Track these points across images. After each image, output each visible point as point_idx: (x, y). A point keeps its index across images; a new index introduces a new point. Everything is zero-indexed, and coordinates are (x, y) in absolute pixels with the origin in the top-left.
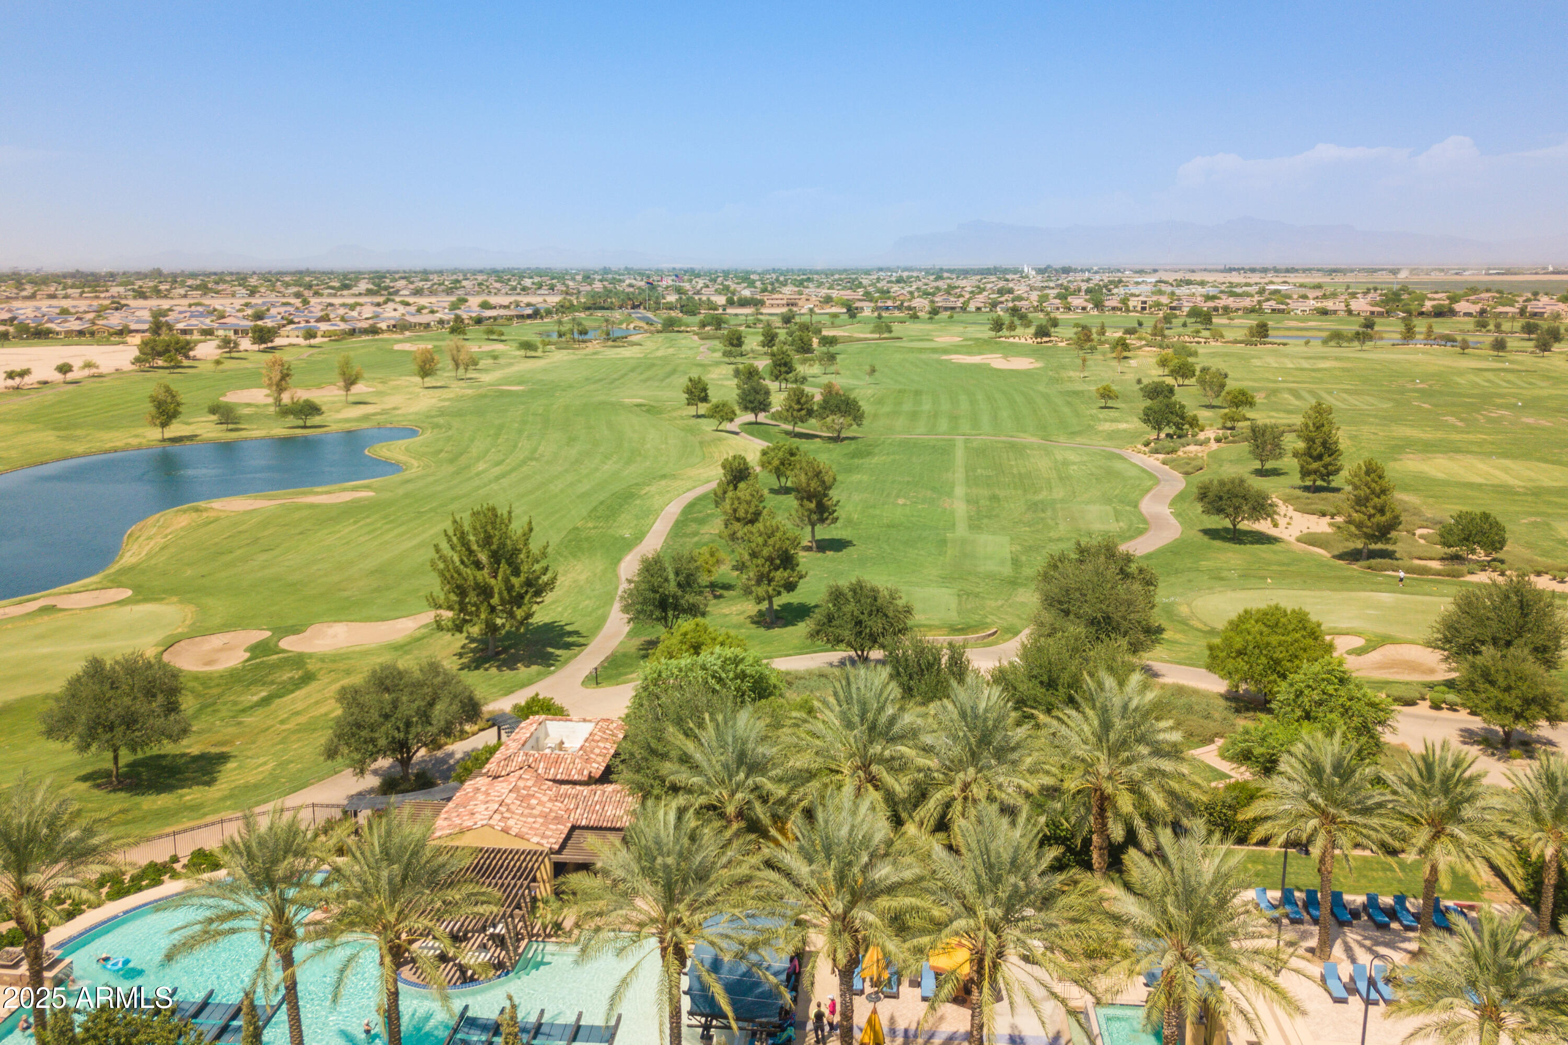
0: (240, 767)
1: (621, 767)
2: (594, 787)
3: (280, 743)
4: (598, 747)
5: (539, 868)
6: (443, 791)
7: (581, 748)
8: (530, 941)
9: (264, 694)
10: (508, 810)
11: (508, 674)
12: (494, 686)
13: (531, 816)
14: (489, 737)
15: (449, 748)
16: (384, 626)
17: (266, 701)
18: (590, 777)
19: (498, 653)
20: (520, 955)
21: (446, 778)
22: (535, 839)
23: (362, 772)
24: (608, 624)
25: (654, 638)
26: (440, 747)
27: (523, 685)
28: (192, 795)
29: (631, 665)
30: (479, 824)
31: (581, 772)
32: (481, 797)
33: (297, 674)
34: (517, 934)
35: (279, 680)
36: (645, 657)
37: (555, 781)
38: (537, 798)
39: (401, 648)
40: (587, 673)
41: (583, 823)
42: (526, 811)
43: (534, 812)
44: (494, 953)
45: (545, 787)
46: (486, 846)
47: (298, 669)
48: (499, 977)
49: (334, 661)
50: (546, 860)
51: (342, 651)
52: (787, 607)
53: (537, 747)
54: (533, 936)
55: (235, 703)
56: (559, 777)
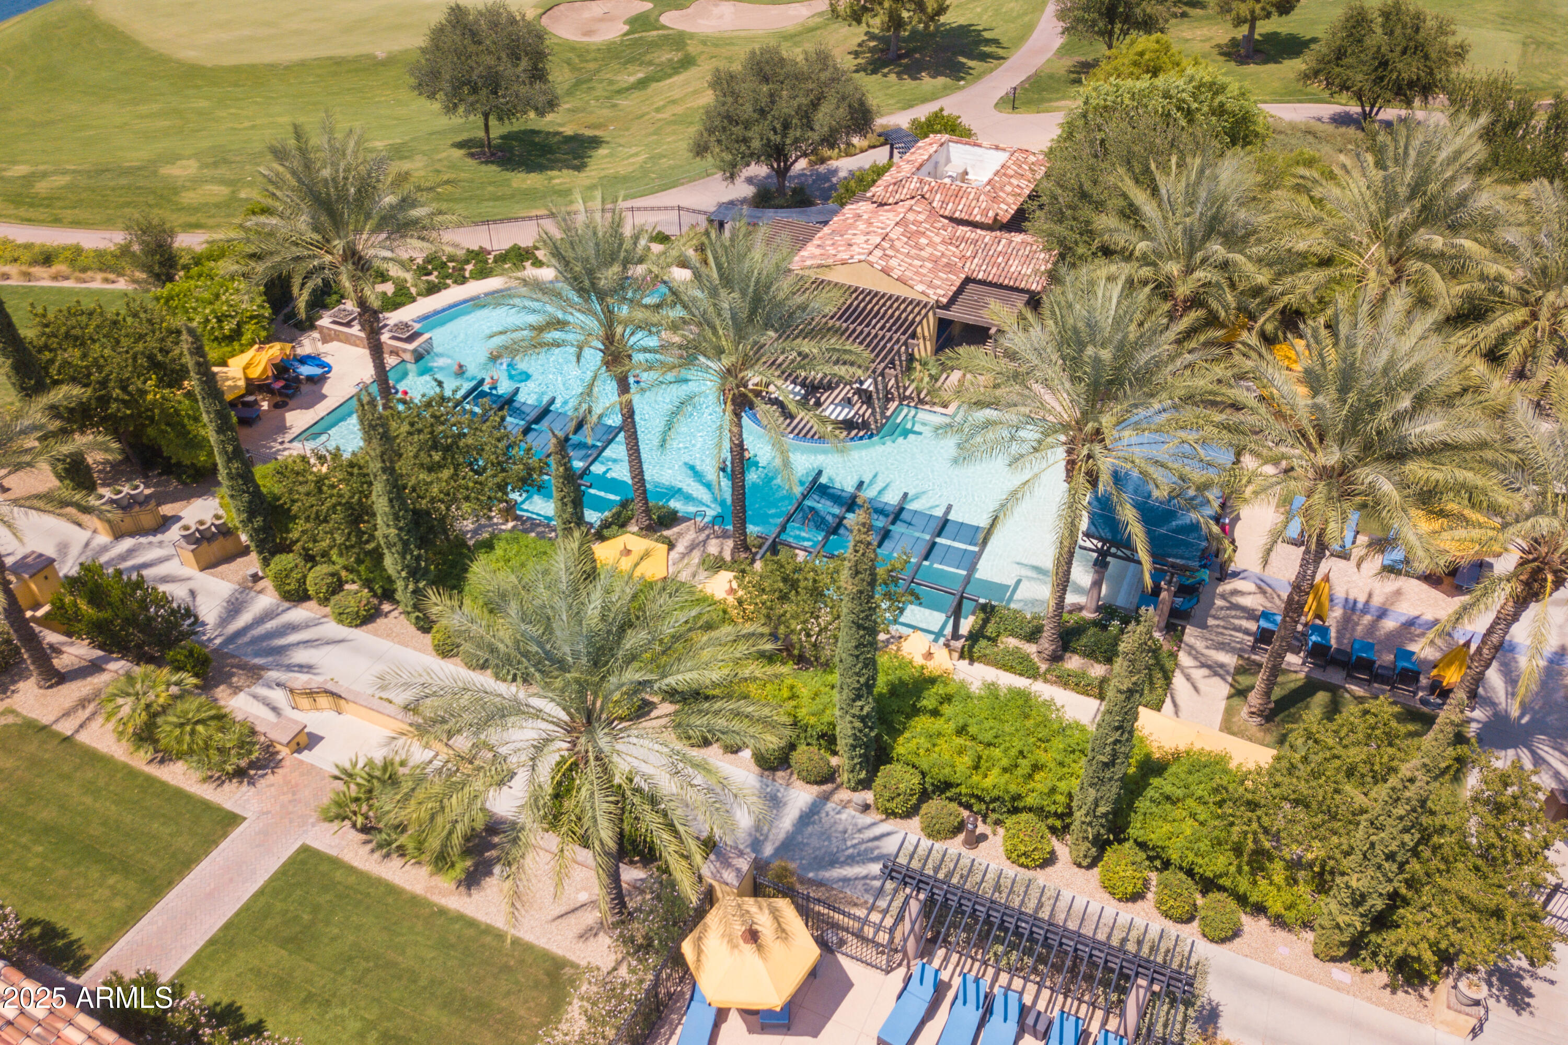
0: (611, 155)
1: (1038, 213)
2: (998, 233)
3: (654, 134)
4: (1010, 184)
5: (921, 322)
6: (820, 212)
7: (989, 182)
8: (901, 404)
9: (641, 75)
10: (892, 247)
11: (908, 83)
12: (892, 96)
13: (918, 258)
14: (880, 155)
15: (834, 164)
16: (775, 11)
17: (642, 84)
18: (995, 219)
19: (900, 57)
20: (888, 418)
21: (826, 198)
22: (920, 288)
23: (732, 177)
24: (1035, 35)
25: (1090, 59)
26: (823, 161)
27: (925, 100)
28: (561, 178)
29: (1057, 91)
30: (857, 258)
31: (985, 212)
32: (862, 226)
33: (677, 56)
34: (888, 392)
35: (657, 61)
36: (1078, 82)
37: (951, 219)
38: (928, 237)
39: (791, 37)
40: (1003, 93)
41: (980, 277)
42: (913, 252)
43: (923, 253)
44: (858, 410)
45: (939, 225)
46: (862, 286)
47: (677, 50)
48: (861, 438)
49: (716, 45)
50: (931, 314)
51: (726, 35)
52: (1272, 38)
53: (934, 174)
54: (905, 398)
55: (611, 82)
56: (957, 215)
